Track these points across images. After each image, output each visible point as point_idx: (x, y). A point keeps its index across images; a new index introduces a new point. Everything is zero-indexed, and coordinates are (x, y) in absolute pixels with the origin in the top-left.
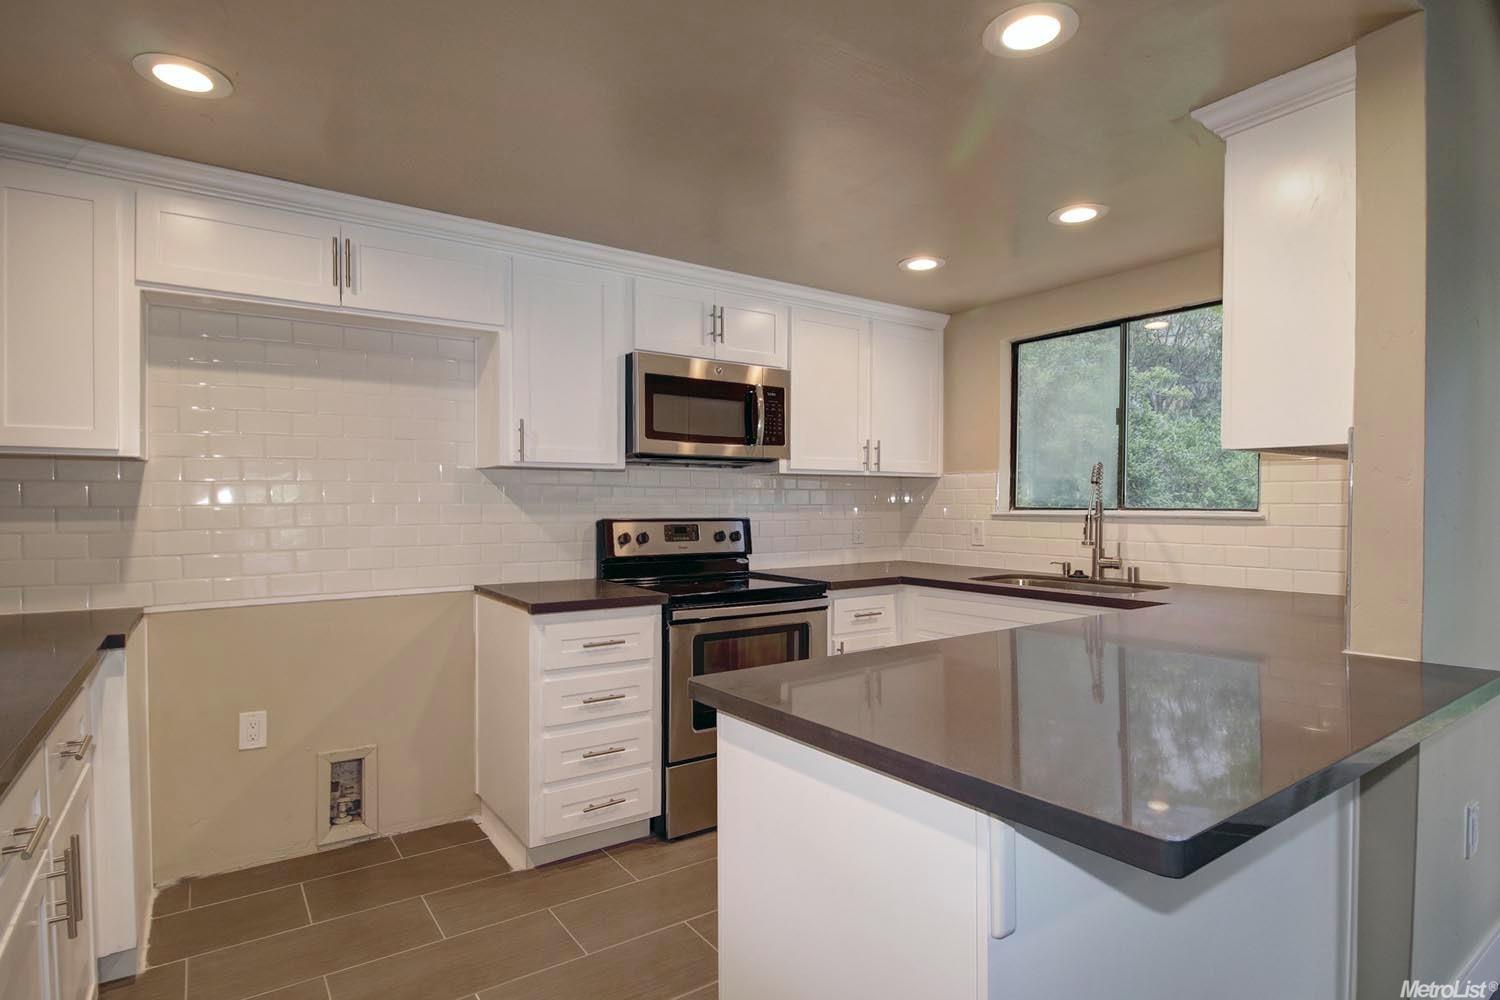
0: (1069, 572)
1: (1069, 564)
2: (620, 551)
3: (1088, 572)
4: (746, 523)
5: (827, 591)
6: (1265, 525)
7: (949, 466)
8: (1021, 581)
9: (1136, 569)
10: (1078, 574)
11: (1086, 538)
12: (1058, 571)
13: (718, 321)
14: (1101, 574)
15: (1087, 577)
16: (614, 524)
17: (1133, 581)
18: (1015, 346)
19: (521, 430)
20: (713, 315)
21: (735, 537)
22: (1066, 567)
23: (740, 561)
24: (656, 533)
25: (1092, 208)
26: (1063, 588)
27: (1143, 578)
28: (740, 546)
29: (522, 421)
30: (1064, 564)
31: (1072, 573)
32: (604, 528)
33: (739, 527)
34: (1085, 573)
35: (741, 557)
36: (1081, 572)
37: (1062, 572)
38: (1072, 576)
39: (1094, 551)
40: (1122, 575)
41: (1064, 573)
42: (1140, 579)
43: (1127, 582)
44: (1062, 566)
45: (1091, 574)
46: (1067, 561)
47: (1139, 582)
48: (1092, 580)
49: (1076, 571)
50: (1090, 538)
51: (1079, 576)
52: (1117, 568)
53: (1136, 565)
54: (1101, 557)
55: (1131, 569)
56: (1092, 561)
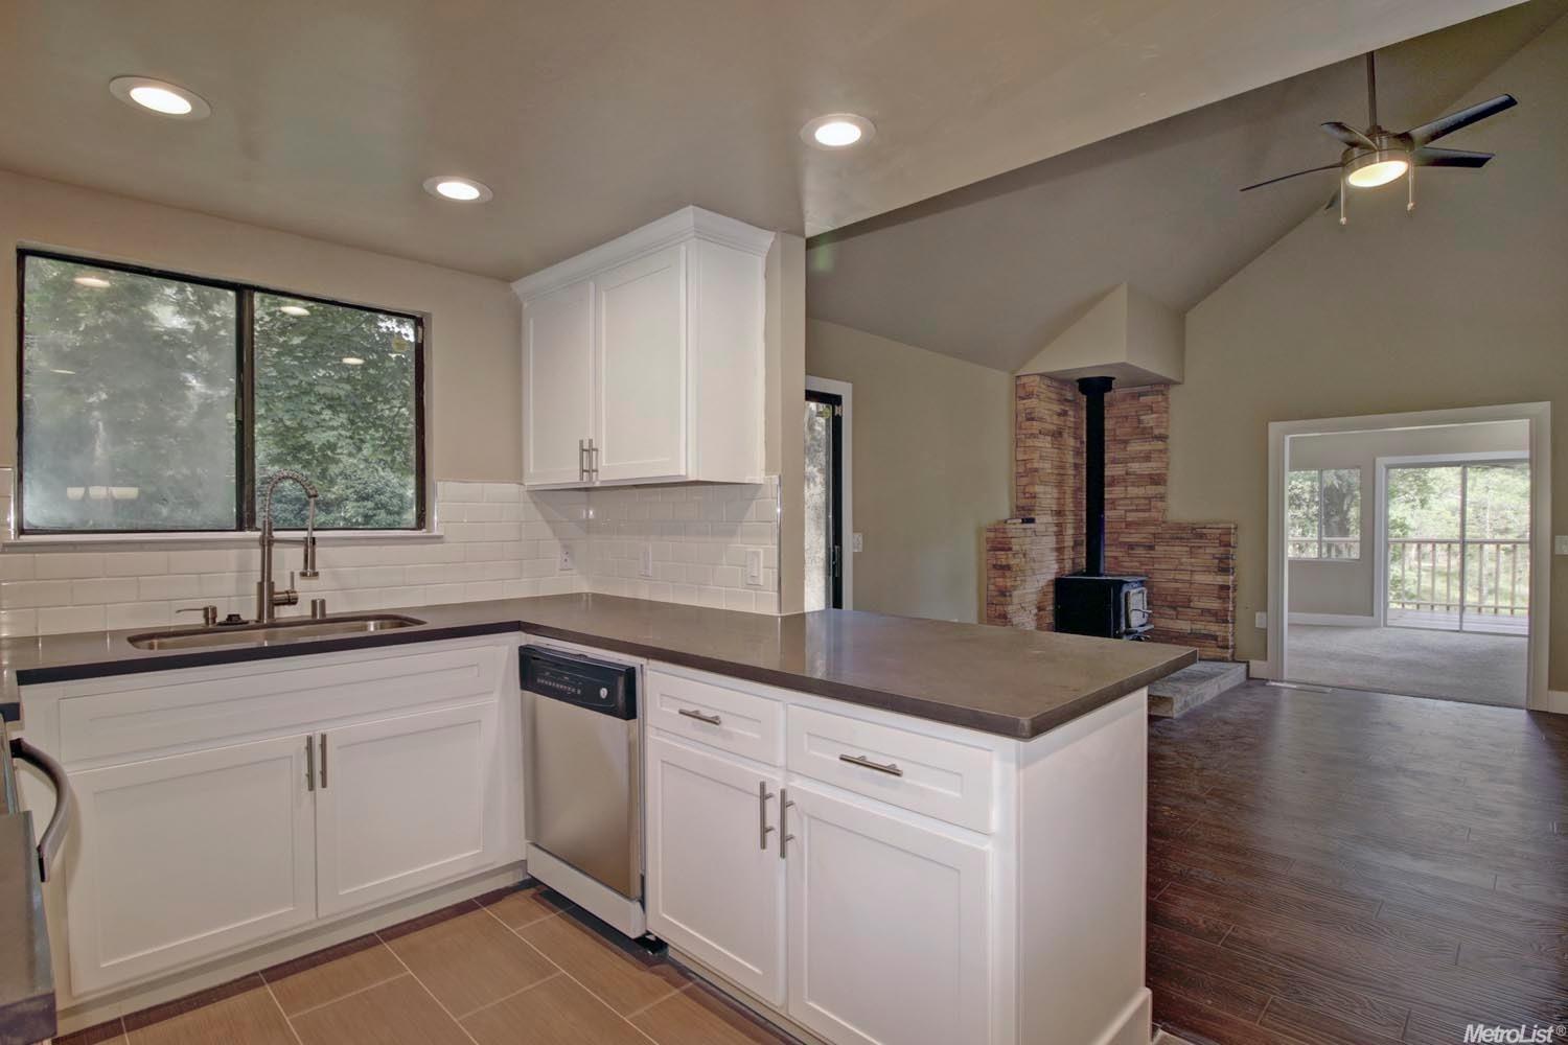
0: (214, 619)
1: (213, 610)
3: (250, 614)
6: (442, 543)
9: (323, 602)
10: (232, 618)
11: (306, 568)
12: (197, 620)
14: (271, 614)
15: (245, 622)
17: (318, 617)
18: (22, 255)
22: (209, 613)
25: (476, 187)
26: (222, 642)
27: (330, 611)
30: (204, 610)
31: (218, 621)
34: (244, 618)
36: (236, 616)
37: (203, 621)
38: (220, 624)
39: (261, 585)
40: (302, 610)
41: (207, 623)
42: (327, 612)
43: (310, 619)
44: (202, 613)
45: (255, 617)
46: (207, 605)
47: (328, 617)
48: (259, 624)
49: (230, 617)
50: (313, 567)
51: (233, 621)
52: (295, 603)
53: (318, 597)
54: (271, 591)
55: (314, 603)
56: (255, 599)
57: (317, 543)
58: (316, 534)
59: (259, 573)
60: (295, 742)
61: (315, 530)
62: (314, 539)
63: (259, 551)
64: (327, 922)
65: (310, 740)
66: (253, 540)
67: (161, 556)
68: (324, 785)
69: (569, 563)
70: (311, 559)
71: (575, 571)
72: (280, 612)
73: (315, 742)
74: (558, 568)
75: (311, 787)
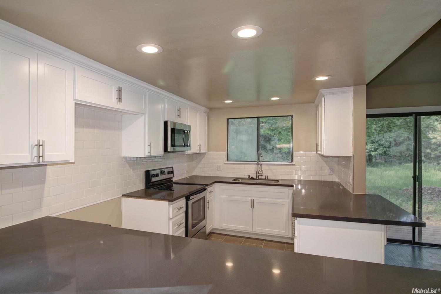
1: (249, 176)
2: (154, 179)
3: (255, 177)
5: (207, 187)
6: (295, 166)
7: (209, 149)
8: (240, 180)
9: (267, 176)
12: (247, 177)
14: (258, 177)
15: (254, 178)
17: (267, 179)
18: (228, 119)
23: (171, 179)
24: (159, 173)
27: (269, 178)
28: (172, 175)
30: (248, 175)
31: (250, 177)
32: (147, 173)
33: (172, 169)
34: (254, 177)
38: (250, 178)
40: (264, 177)
43: (265, 179)
45: (256, 177)
48: (256, 179)
49: (252, 177)
51: (252, 178)
52: (262, 176)
53: (267, 175)
54: (258, 173)
55: (266, 176)
56: (256, 174)
57: (262, 164)
59: (256, 170)
60: (249, 199)
63: (256, 166)
64: (254, 232)
65: (251, 199)
66: (255, 164)
68: (253, 208)
69: (332, 173)
70: (261, 168)
71: (334, 175)
72: (260, 177)
73: (252, 200)
74: (328, 174)
75: (251, 208)
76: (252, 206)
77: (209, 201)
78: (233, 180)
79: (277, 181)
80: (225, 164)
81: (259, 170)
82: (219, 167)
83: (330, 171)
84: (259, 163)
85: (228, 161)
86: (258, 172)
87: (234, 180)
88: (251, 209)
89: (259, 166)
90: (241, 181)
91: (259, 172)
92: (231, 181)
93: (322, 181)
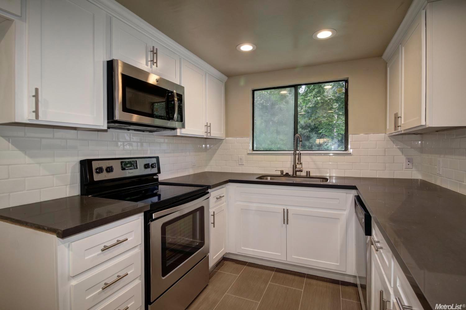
2: (97, 177)
3: (291, 173)
4: (157, 158)
5: (209, 189)
6: (351, 156)
8: (269, 178)
9: (309, 172)
10: (287, 174)
13: (155, 55)
14: (296, 174)
15: (290, 175)
16: (93, 162)
17: (308, 176)
18: (254, 91)
19: (36, 96)
20: (153, 51)
21: (152, 166)
22: (282, 172)
23: (155, 177)
24: (116, 166)
28: (155, 170)
29: (37, 90)
33: (154, 161)
34: (289, 174)
35: (155, 176)
36: (288, 173)
37: (280, 174)
38: (284, 175)
39: (293, 166)
40: (304, 174)
41: (281, 174)
42: (311, 175)
43: (306, 176)
44: (280, 171)
46: (282, 170)
47: (311, 176)
48: (293, 177)
50: (300, 162)
51: (287, 175)
52: (302, 171)
53: (308, 170)
54: (296, 168)
55: (307, 172)
56: (292, 169)
57: (301, 154)
58: (301, 152)
59: (293, 162)
60: (280, 209)
61: (301, 151)
62: (300, 153)
63: (293, 156)
64: (289, 263)
65: (284, 209)
66: (292, 153)
67: (274, 157)
68: (288, 224)
69: (410, 166)
70: (299, 159)
71: (414, 169)
72: (298, 173)
73: (285, 211)
74: (404, 167)
75: (284, 223)
76: (286, 220)
77: (214, 212)
78: (257, 178)
79: (324, 180)
80: (248, 154)
81: (297, 162)
82: (241, 159)
83: (409, 163)
84: (297, 152)
85: (254, 151)
86: (296, 166)
87: (260, 178)
88: (284, 225)
89: (297, 157)
90: (271, 179)
91: (298, 166)
92: (254, 179)
93: (394, 179)
